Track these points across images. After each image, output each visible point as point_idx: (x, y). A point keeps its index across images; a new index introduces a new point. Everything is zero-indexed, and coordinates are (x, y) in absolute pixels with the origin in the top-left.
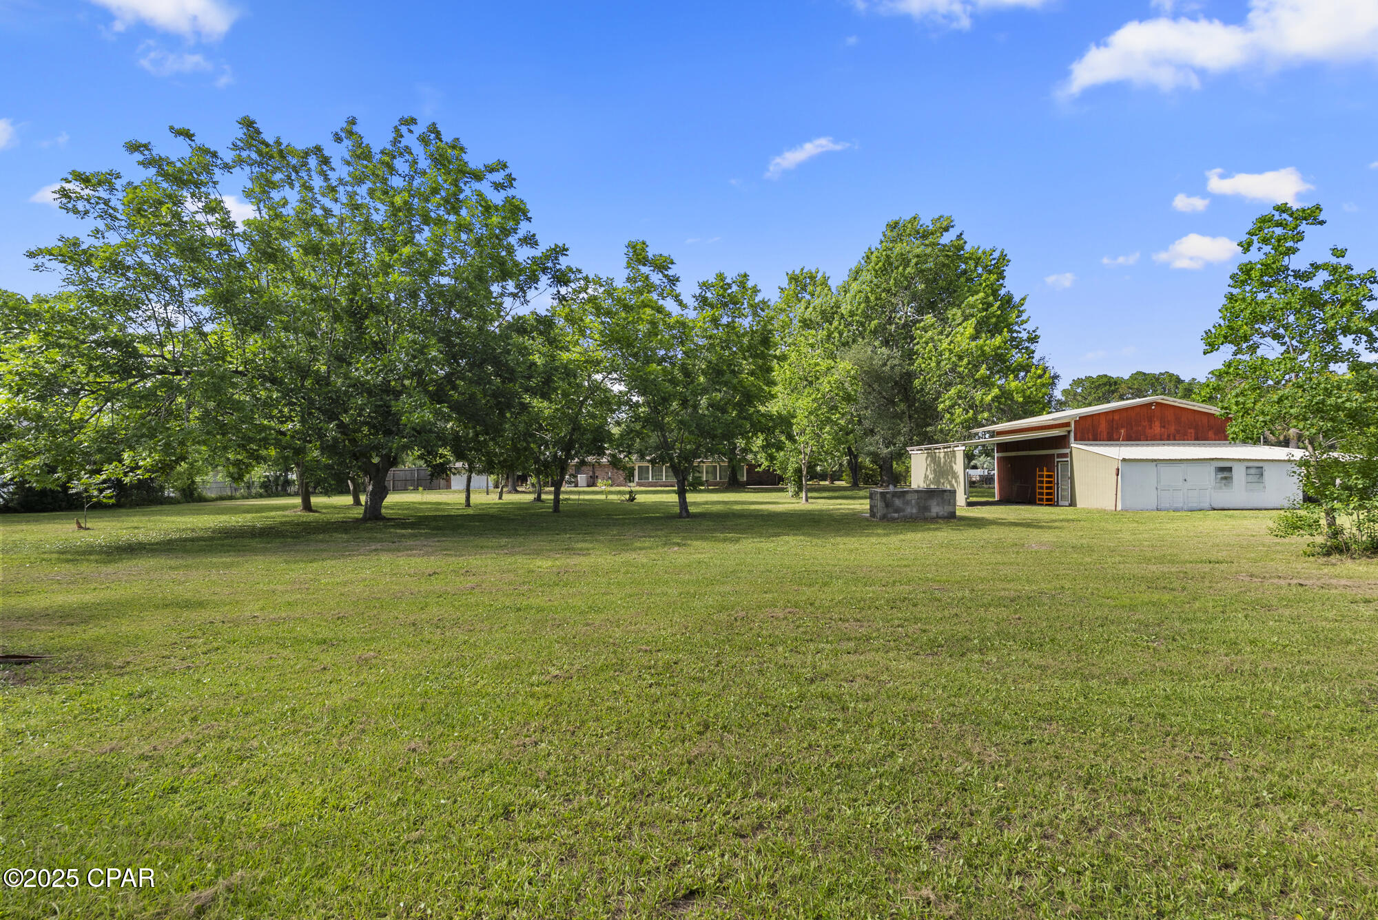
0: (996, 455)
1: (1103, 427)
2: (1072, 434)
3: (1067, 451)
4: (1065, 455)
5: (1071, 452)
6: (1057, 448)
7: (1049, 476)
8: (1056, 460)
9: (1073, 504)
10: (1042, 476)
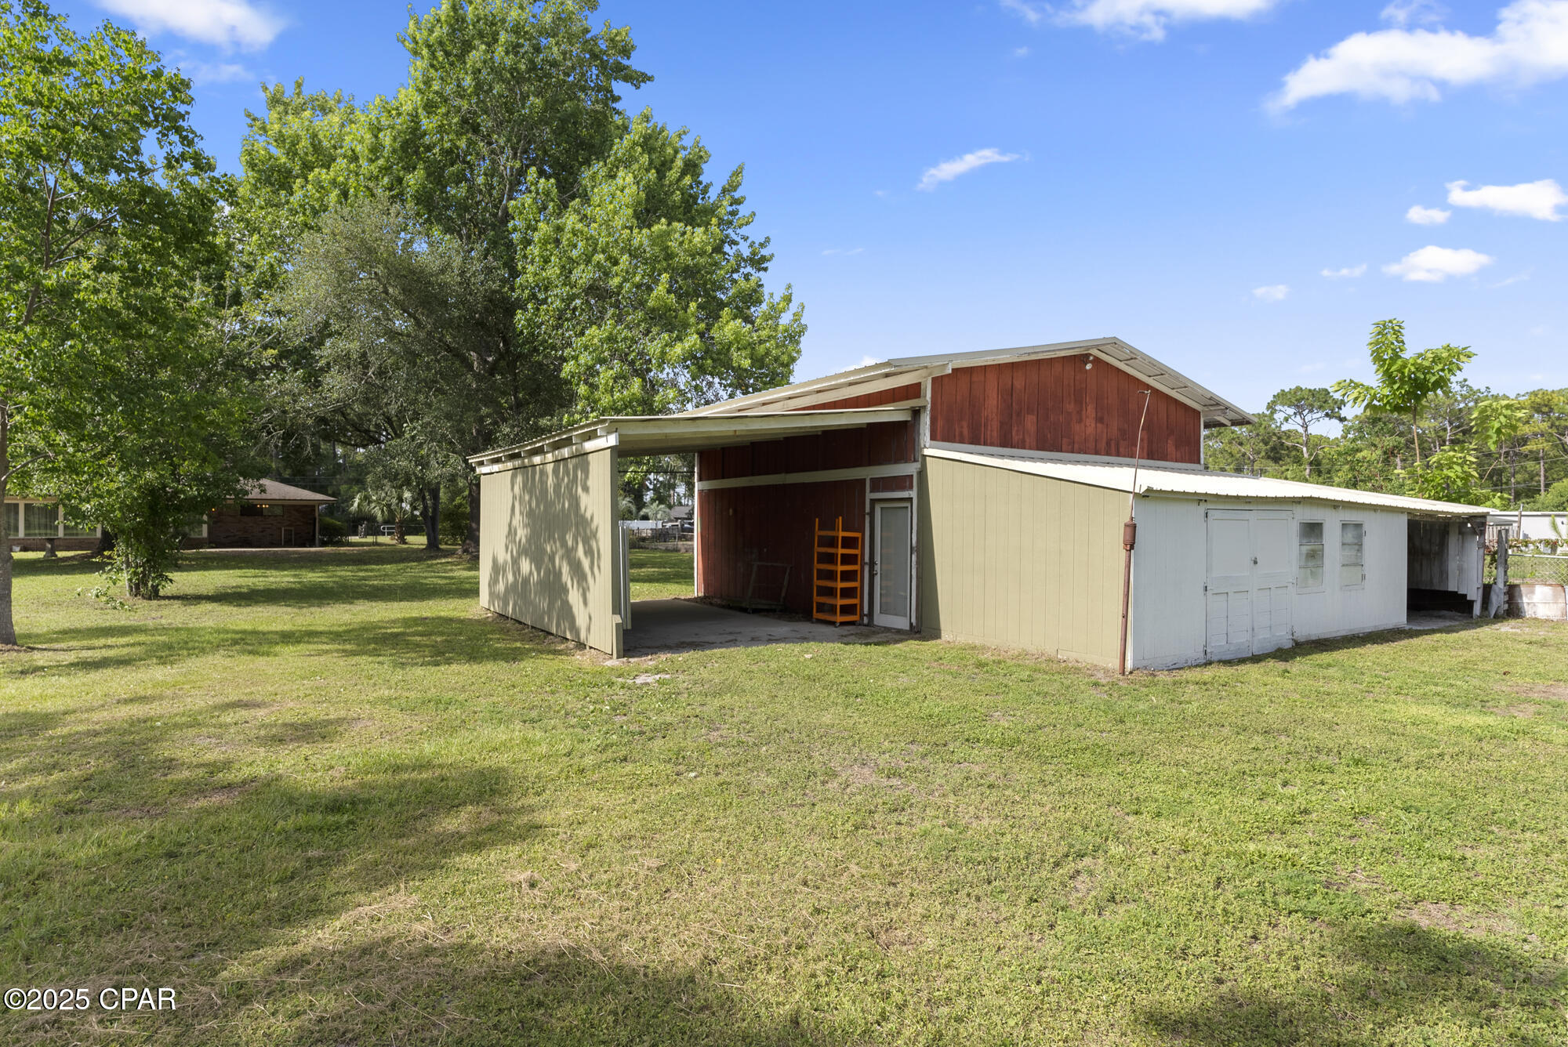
0: (697, 486)
1: (992, 404)
2: (926, 420)
3: (910, 469)
4: (903, 482)
5: (922, 474)
6: (871, 462)
7: (849, 543)
8: (870, 496)
9: (925, 627)
10: (832, 542)
